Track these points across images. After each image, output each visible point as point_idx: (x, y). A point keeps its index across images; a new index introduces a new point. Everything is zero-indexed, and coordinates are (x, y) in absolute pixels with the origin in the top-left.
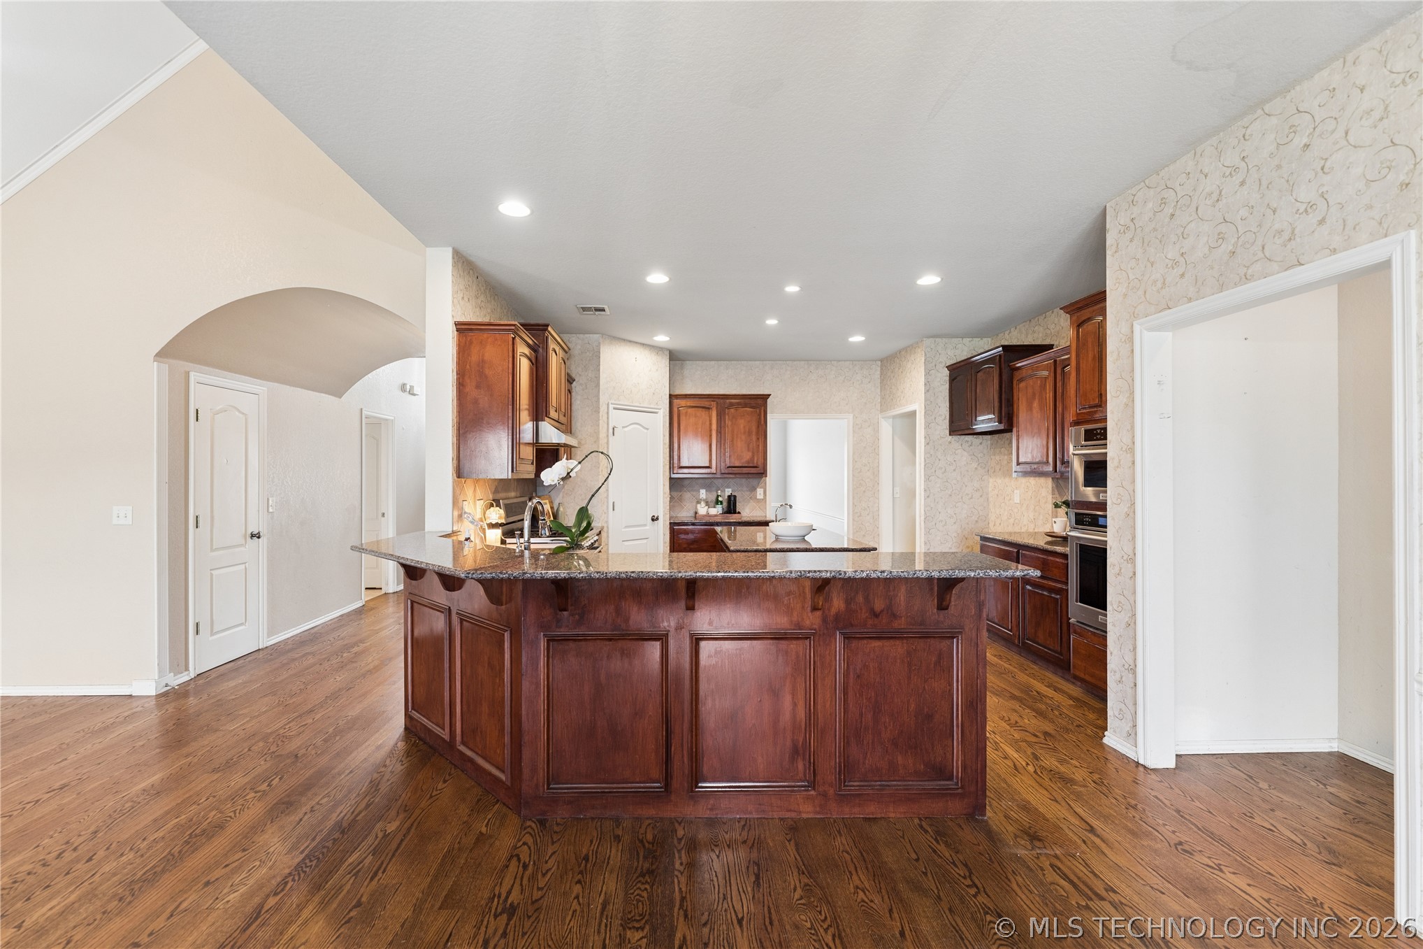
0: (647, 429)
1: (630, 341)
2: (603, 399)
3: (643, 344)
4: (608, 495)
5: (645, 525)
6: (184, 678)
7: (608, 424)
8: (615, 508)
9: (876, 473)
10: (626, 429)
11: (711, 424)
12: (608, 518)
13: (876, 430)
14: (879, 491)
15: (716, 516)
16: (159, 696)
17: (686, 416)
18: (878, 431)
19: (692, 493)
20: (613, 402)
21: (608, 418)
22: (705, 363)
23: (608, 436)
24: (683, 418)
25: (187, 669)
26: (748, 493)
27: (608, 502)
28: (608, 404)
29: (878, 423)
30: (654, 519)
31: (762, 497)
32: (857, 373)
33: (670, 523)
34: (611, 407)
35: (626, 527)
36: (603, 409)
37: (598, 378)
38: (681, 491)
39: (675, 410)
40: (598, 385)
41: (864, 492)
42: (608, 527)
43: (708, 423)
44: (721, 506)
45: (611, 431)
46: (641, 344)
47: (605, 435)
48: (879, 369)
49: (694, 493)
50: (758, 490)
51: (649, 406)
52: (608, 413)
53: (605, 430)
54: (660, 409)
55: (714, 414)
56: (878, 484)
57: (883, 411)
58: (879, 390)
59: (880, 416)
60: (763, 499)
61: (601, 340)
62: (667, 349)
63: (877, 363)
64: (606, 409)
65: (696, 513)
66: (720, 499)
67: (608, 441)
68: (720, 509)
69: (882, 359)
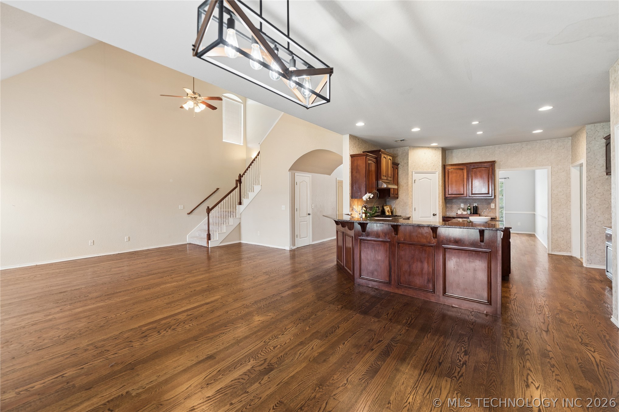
0: (431, 180)
1: (422, 147)
2: (410, 170)
3: (428, 147)
4: (412, 205)
5: (430, 217)
6: (295, 248)
7: (412, 179)
8: (416, 210)
9: (568, 196)
10: (420, 180)
11: (464, 176)
12: (412, 214)
13: (568, 174)
15: (465, 215)
16: (290, 250)
17: (452, 173)
18: (570, 174)
19: (457, 205)
20: (415, 171)
21: (412, 177)
22: (463, 149)
23: (412, 183)
24: (450, 174)
25: (295, 246)
26: (486, 205)
27: (412, 208)
28: (412, 172)
29: (570, 169)
30: (434, 215)
31: (494, 207)
32: (554, 145)
33: (443, 217)
34: (413, 172)
35: (421, 217)
36: (410, 174)
37: (408, 162)
38: (451, 204)
39: (447, 171)
40: (408, 165)
41: (560, 206)
42: (412, 217)
43: (462, 176)
45: (413, 181)
46: (427, 147)
47: (411, 183)
48: (571, 141)
49: (458, 205)
50: (491, 204)
51: (431, 171)
52: (412, 175)
53: (411, 181)
54: (438, 171)
55: (465, 171)
56: (570, 201)
57: (572, 163)
58: (571, 152)
59: (571, 166)
60: (494, 208)
61: (409, 149)
62: (440, 147)
63: (569, 138)
64: (411, 174)
65: (457, 213)
66: (469, 208)
67: (412, 185)
68: (469, 212)
69: (571, 136)
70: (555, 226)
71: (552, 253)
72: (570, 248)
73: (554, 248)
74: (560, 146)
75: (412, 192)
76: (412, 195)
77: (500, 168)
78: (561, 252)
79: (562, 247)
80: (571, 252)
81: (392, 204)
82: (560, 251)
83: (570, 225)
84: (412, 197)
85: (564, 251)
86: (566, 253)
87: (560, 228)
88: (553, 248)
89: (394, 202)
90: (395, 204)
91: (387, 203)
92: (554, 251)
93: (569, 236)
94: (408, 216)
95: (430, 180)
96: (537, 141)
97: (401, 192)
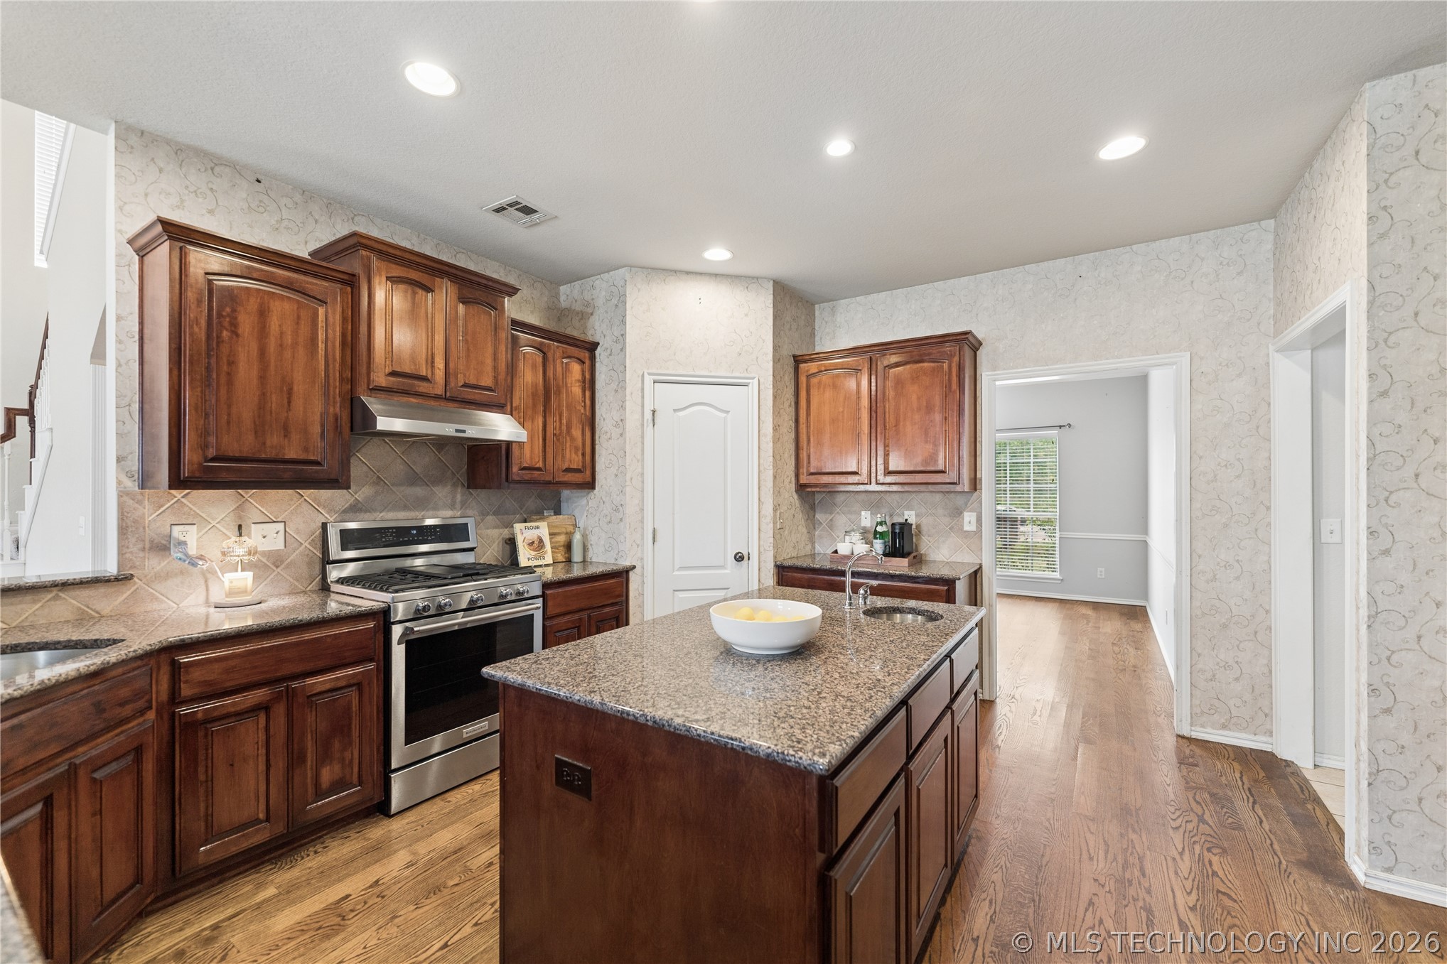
0: (724, 412)
1: (688, 273)
2: (634, 367)
3: (715, 275)
4: (643, 518)
5: (720, 566)
7: (643, 407)
8: (658, 538)
9: (1261, 484)
10: (681, 414)
11: (860, 399)
12: (643, 553)
13: (1262, 383)
14: (1269, 524)
17: (819, 388)
18: (1267, 385)
19: (849, 516)
20: (648, 369)
21: (643, 397)
23: (643, 425)
24: (814, 392)
26: (947, 520)
27: (642, 528)
28: (643, 375)
29: (1268, 364)
30: (739, 558)
31: (973, 529)
32: (1202, 259)
33: (777, 567)
34: (648, 380)
35: (681, 568)
36: (633, 384)
37: (623, 336)
38: (831, 513)
39: (803, 379)
40: (623, 349)
41: (1226, 526)
42: (642, 568)
43: (855, 397)
44: (881, 541)
45: (648, 415)
46: (710, 275)
47: (640, 424)
48: (1271, 237)
49: (853, 517)
50: (966, 514)
51: (730, 375)
52: (642, 390)
53: (638, 416)
54: (753, 378)
55: (865, 375)
56: (1268, 508)
57: (1277, 333)
58: (1271, 287)
59: (1271, 348)
60: (975, 533)
61: (628, 277)
62: (768, 279)
63: (1263, 223)
64: (639, 385)
65: (836, 552)
66: (880, 529)
67: (643, 433)
68: (879, 546)
69: (1273, 213)
70: (1204, 614)
71: (1195, 735)
72: (1266, 715)
73: (1202, 712)
74: (1228, 264)
75: (643, 460)
76: (643, 474)
77: (994, 368)
78: (1230, 733)
79: (1232, 708)
80: (1271, 735)
81: (576, 513)
82: (1224, 727)
83: (1268, 612)
84: (643, 482)
85: (1244, 729)
86: (1252, 737)
87: (1225, 626)
88: (1198, 711)
89: (584, 502)
90: (585, 514)
91: (564, 506)
92: (1203, 726)
93: (1265, 662)
94: (626, 563)
95: (723, 415)
96: (1134, 247)
97: (603, 460)
